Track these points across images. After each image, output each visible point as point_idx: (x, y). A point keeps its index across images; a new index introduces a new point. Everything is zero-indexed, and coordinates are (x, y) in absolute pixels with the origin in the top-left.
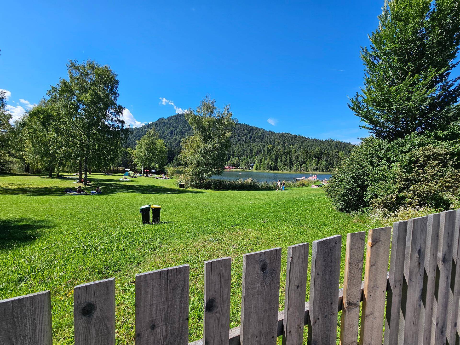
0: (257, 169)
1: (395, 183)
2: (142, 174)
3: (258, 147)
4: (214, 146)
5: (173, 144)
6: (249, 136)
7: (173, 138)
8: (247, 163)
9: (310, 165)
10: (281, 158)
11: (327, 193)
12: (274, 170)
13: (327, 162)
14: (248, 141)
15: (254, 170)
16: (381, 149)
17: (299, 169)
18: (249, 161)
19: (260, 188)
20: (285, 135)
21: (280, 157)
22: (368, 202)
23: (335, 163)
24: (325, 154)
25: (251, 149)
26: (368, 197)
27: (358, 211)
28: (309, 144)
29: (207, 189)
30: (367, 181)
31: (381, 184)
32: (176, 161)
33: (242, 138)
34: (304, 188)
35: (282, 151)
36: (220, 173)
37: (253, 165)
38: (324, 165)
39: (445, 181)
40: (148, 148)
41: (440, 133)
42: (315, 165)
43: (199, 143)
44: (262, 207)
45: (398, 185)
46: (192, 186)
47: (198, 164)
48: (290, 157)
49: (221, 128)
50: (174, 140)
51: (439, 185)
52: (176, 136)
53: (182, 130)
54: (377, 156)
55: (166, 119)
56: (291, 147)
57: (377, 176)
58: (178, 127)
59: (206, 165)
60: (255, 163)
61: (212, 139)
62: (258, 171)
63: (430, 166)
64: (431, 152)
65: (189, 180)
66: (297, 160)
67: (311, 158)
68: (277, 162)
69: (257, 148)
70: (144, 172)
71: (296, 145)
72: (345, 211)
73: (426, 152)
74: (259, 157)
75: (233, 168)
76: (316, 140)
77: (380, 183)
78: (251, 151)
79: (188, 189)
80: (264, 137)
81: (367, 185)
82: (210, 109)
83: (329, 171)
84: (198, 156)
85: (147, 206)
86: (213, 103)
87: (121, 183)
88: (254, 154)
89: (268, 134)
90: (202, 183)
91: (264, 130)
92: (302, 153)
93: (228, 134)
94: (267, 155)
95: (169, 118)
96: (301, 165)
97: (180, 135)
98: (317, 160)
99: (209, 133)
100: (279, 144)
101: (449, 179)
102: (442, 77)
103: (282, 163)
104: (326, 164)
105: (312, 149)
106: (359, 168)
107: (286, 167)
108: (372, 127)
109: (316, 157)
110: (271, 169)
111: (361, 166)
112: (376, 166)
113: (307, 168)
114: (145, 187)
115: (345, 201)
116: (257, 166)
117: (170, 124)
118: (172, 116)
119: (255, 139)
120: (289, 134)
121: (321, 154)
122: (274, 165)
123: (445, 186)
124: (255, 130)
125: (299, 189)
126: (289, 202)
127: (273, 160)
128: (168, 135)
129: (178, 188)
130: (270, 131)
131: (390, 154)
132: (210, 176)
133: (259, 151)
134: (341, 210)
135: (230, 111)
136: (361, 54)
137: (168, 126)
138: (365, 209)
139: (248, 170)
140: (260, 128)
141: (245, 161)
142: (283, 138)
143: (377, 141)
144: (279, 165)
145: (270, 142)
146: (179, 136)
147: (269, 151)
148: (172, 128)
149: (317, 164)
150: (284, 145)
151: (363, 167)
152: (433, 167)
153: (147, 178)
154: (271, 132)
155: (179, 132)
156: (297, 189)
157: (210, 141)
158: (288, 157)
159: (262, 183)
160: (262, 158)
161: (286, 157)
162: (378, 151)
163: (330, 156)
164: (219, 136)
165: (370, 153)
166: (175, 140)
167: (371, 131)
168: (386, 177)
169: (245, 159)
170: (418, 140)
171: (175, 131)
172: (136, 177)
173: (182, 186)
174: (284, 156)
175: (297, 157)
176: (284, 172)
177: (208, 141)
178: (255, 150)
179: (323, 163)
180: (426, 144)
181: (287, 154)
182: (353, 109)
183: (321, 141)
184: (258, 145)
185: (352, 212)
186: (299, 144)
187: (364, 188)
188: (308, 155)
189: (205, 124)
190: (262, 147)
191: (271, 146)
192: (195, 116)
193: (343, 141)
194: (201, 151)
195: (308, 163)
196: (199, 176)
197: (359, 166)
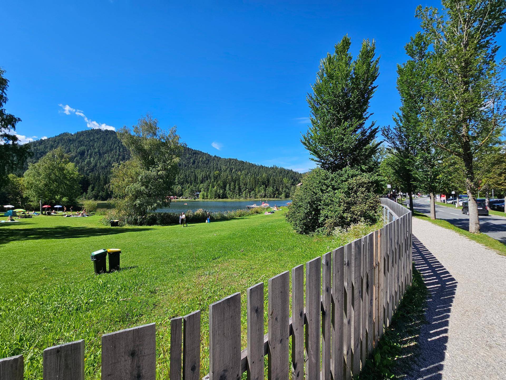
0: (203, 198)
1: (340, 206)
2: (39, 212)
3: (203, 173)
4: (159, 173)
5: (85, 169)
6: (192, 161)
7: (86, 161)
8: (192, 191)
9: (259, 192)
10: (230, 186)
11: (287, 218)
12: (222, 198)
13: (274, 189)
14: (191, 166)
15: (200, 199)
16: (327, 179)
17: (248, 197)
18: (194, 188)
19: (214, 219)
20: (232, 161)
21: (228, 185)
22: (321, 223)
23: (281, 189)
24: (271, 181)
25: (195, 175)
26: (322, 219)
27: (315, 232)
28: (256, 170)
29: (150, 225)
30: (320, 205)
31: (331, 208)
32: (92, 191)
33: (184, 163)
34: (259, 215)
35: (230, 177)
36: (167, 204)
37: (198, 193)
38: (272, 191)
39: (370, 203)
40: (50, 174)
41: (364, 167)
42: (263, 191)
43: (138, 170)
44: (229, 238)
45: (342, 208)
46: (130, 223)
47: (138, 194)
48: (239, 185)
49: (167, 152)
50: (87, 163)
51: (367, 205)
52: (89, 158)
53: (99, 150)
54: (325, 185)
55: (72, 135)
56: (239, 173)
57: (327, 201)
58: (93, 146)
59: (149, 195)
60: (200, 191)
61: (156, 165)
62: (205, 200)
63: (361, 192)
64: (361, 181)
65: (124, 215)
66: (246, 187)
67: (259, 185)
68: (225, 190)
69: (202, 175)
70: (44, 209)
71: (243, 172)
72: (304, 233)
73: (357, 181)
74: (205, 184)
75: (175, 198)
76: (262, 167)
77: (330, 206)
78: (196, 178)
79: (125, 227)
80: (210, 163)
81: (320, 209)
82: (152, 129)
83: (276, 198)
84: (138, 186)
85: (102, 251)
86: (156, 123)
87: (6, 227)
88: (199, 181)
89: (214, 159)
90: (143, 219)
91: (209, 155)
92: (250, 180)
93: (177, 160)
94: (214, 182)
95: (77, 133)
96: (250, 192)
97: (97, 157)
98: (264, 186)
99: (151, 157)
100: (225, 171)
101: (372, 201)
102: (361, 125)
103: (231, 191)
104: (273, 190)
105: (260, 175)
106: (313, 195)
107: (235, 195)
108: (318, 159)
109: (263, 183)
110: (219, 198)
111: (314, 192)
112: (325, 193)
113: (256, 195)
114: (55, 230)
115: (304, 224)
116: (203, 195)
117: (79, 141)
118: (82, 132)
119: (200, 164)
120: (236, 160)
121: (268, 181)
122: (223, 192)
123: (370, 206)
124: (198, 154)
125: (254, 217)
126: (253, 230)
127: (221, 187)
128: (76, 156)
129: (109, 226)
130: (215, 156)
131: (333, 183)
132: (155, 209)
133: (205, 178)
134: (301, 233)
135: (177, 133)
136: (308, 98)
137: (77, 144)
138: (320, 229)
139: (193, 200)
140: (205, 152)
141: (189, 189)
142: (230, 164)
143: (323, 172)
144: (228, 192)
145: (216, 168)
146: (94, 158)
147: (216, 178)
148: (82, 148)
149: (265, 190)
150: (232, 171)
151: (316, 194)
152: (362, 193)
153: (49, 217)
154: (217, 157)
155: (95, 153)
156: (252, 217)
157: (153, 168)
158: (237, 184)
159: (216, 214)
160: (209, 186)
161: (235, 184)
162: (325, 180)
163: (276, 182)
164: (164, 162)
165: (320, 182)
166: (89, 163)
167: (317, 163)
168: (333, 201)
169: (189, 187)
170: (351, 172)
171: (88, 151)
172: (29, 217)
173: (113, 224)
174: (232, 183)
175: (245, 184)
176: (233, 200)
177: (151, 167)
178: (200, 177)
179: (270, 189)
180: (356, 176)
181: (236, 181)
182: (305, 144)
183: (267, 168)
184: (203, 171)
185: (310, 233)
186: (246, 170)
187: (318, 211)
188: (256, 182)
189: (146, 147)
190: (208, 173)
191: (218, 172)
192: (132, 137)
193: (286, 168)
194: (141, 179)
195: (257, 190)
196: (141, 210)
197: (313, 193)
